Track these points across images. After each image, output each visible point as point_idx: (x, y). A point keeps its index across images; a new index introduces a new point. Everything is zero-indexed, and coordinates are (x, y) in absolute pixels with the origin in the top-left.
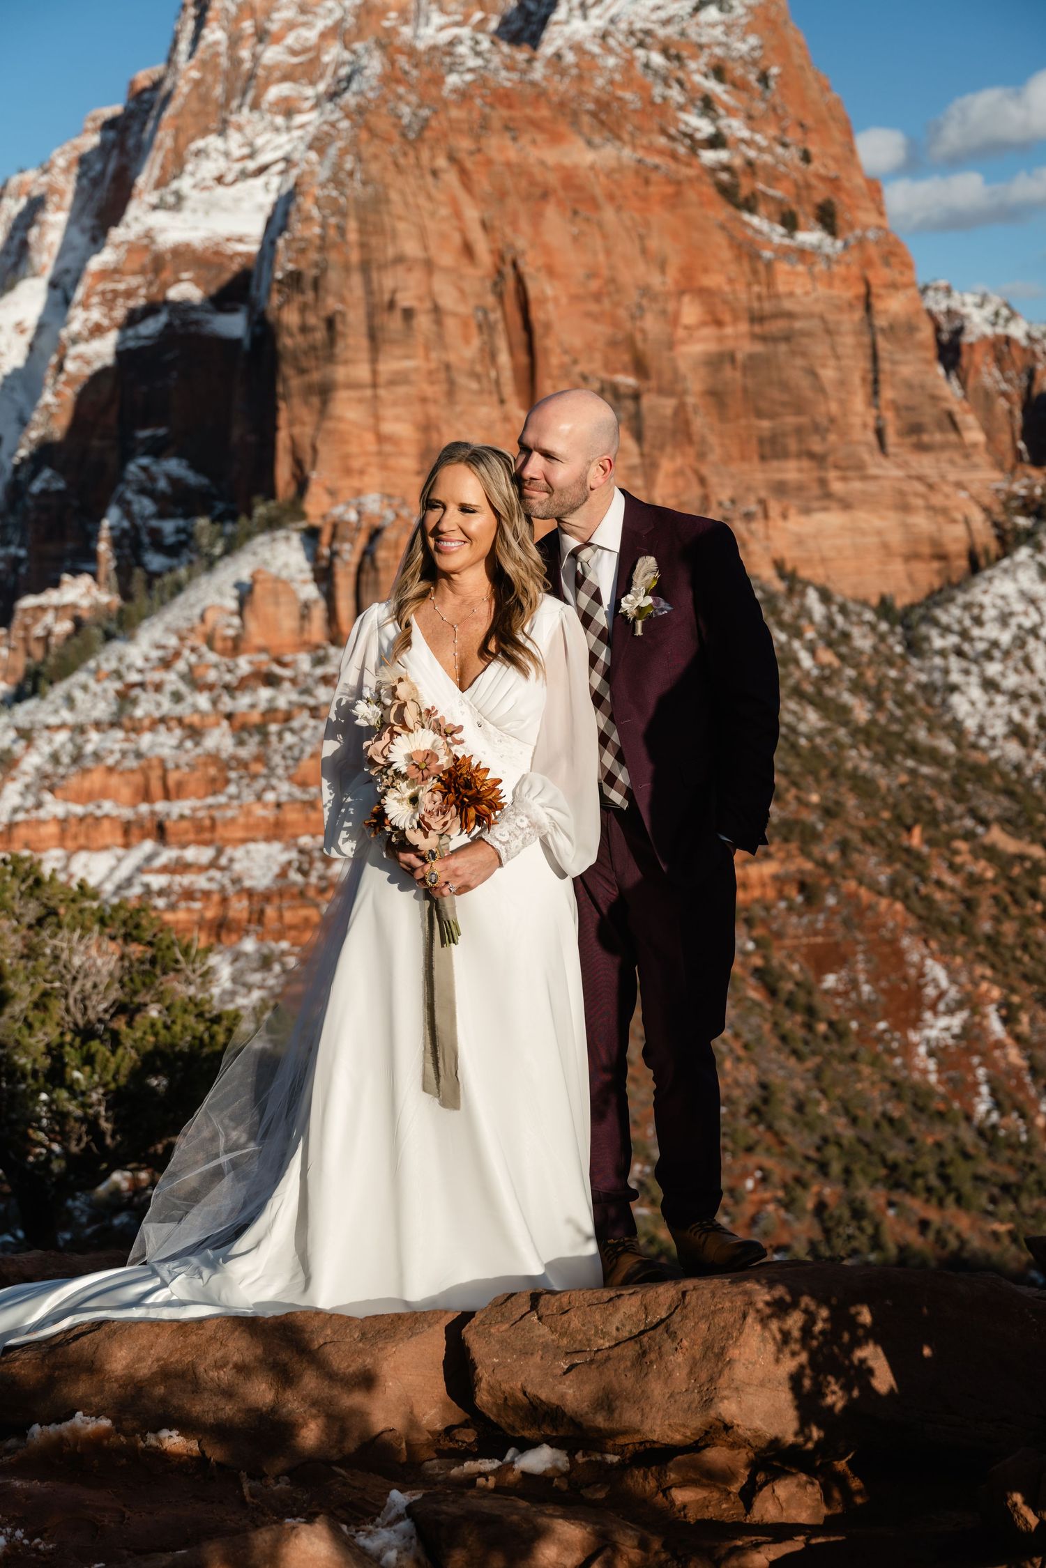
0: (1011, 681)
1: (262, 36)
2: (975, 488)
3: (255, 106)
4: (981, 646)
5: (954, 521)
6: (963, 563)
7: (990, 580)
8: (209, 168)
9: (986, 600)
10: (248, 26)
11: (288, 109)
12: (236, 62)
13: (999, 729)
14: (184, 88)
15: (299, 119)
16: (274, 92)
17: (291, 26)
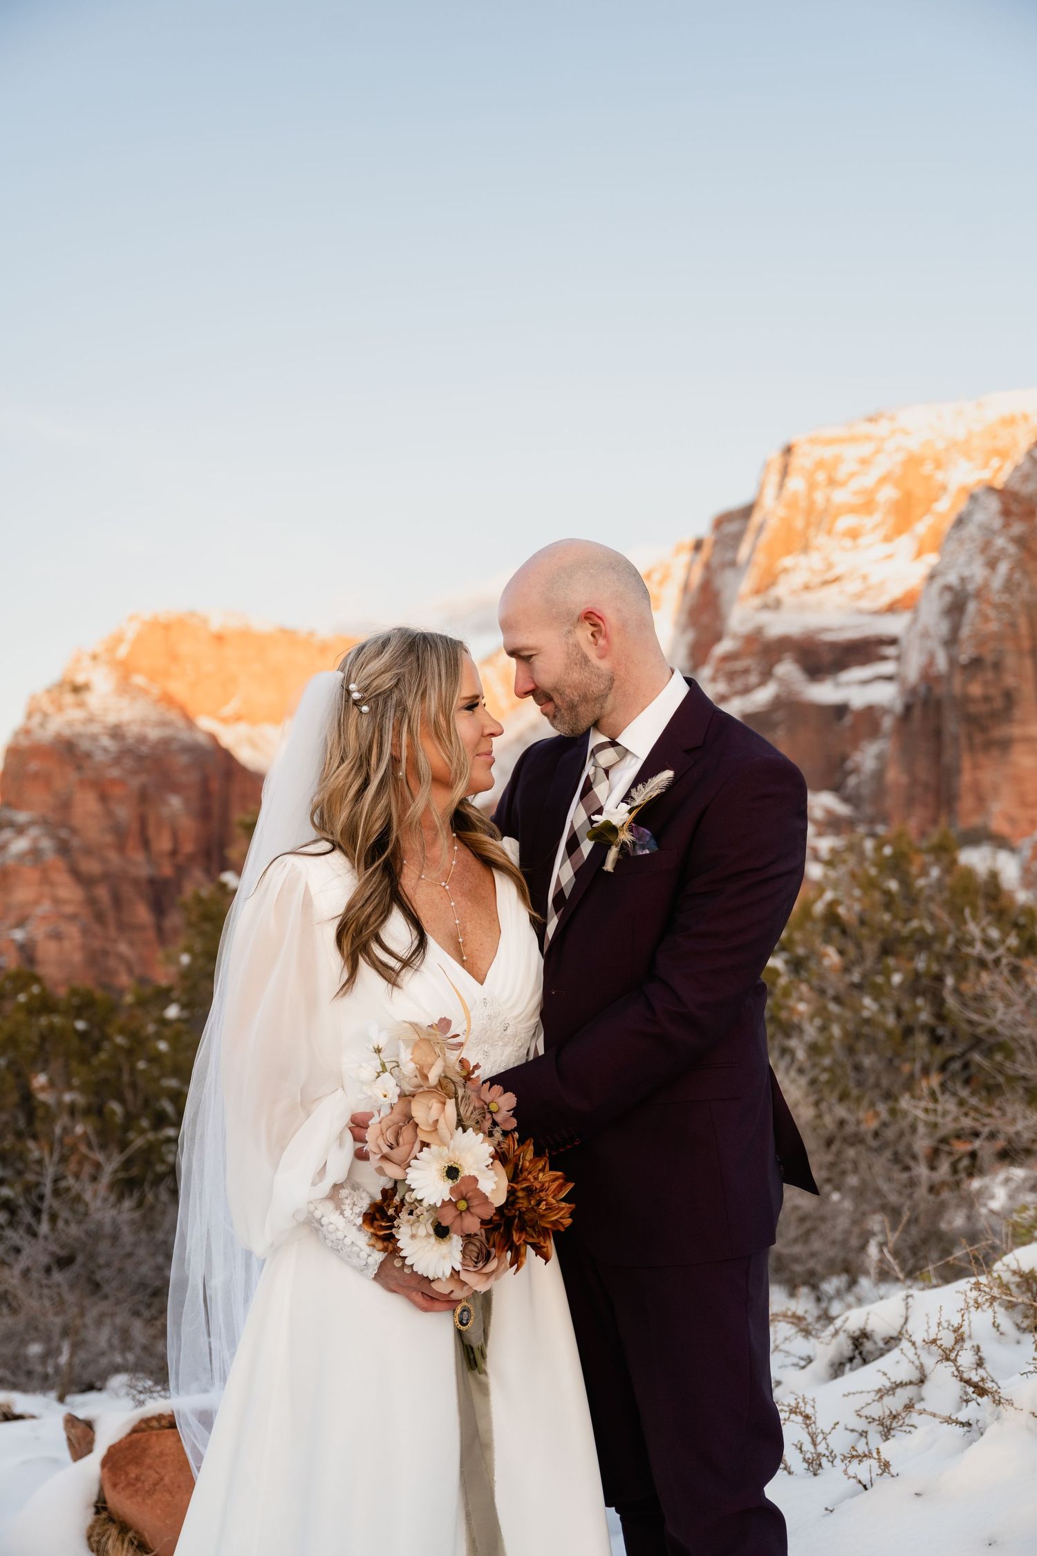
1: (832, 482)
3: (829, 532)
8: (797, 579)
10: (821, 477)
11: (854, 534)
12: (812, 503)
14: (773, 523)
15: (862, 541)
16: (845, 522)
17: (852, 475)
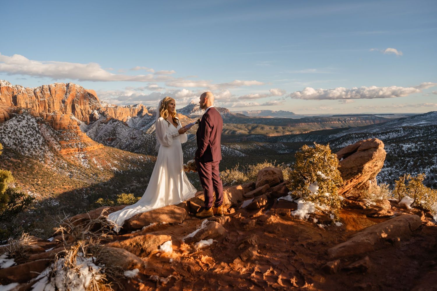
0: (13, 137)
2: (5, 108)
4: (7, 132)
5: (2, 113)
6: (4, 119)
7: (9, 122)
9: (8, 125)
13: (12, 144)
